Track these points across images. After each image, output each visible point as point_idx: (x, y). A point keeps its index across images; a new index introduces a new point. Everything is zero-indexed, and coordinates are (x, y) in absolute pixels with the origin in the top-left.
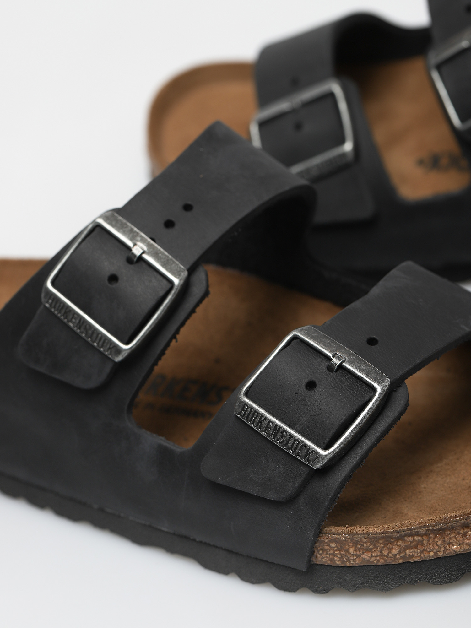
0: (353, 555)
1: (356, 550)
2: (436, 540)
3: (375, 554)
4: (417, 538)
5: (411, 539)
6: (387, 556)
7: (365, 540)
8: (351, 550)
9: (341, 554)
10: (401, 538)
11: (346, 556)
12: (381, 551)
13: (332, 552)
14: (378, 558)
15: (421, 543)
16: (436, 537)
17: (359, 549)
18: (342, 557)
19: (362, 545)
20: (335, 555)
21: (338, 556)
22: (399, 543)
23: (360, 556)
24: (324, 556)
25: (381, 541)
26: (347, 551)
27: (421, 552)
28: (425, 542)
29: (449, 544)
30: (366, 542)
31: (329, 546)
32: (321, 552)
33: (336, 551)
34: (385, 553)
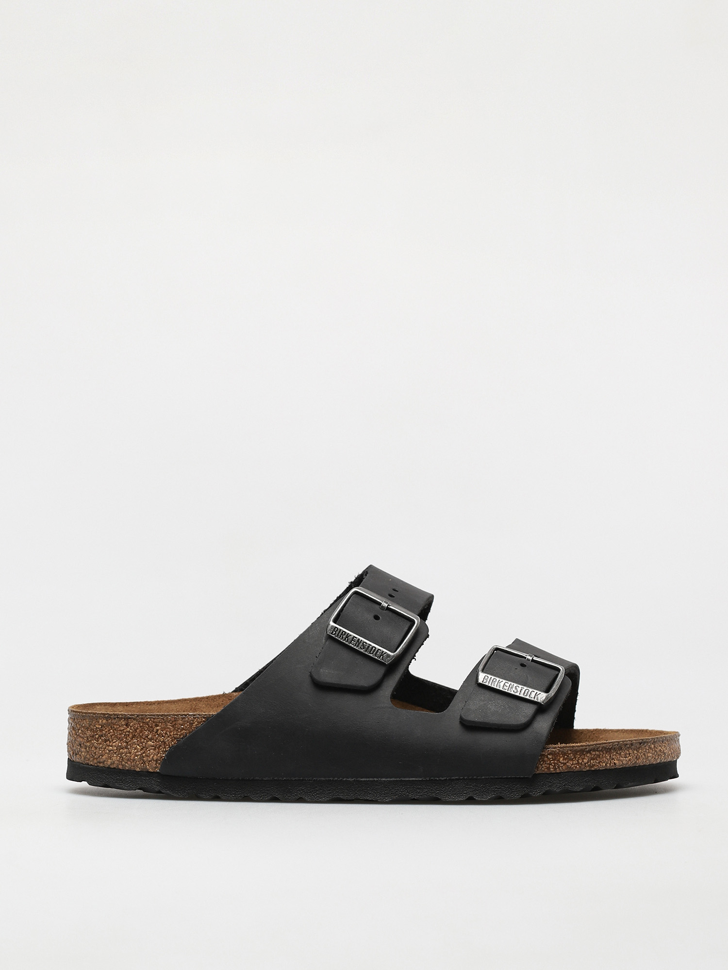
0: (562, 763)
1: (563, 760)
2: (607, 755)
3: (574, 762)
4: (597, 753)
5: (594, 753)
6: (581, 764)
7: (570, 752)
8: (561, 759)
9: (554, 763)
10: (589, 752)
11: (558, 764)
12: (578, 761)
13: (549, 762)
14: (576, 765)
15: (599, 756)
16: (606, 753)
17: (566, 759)
18: (555, 766)
19: (568, 756)
20: (550, 764)
21: (553, 764)
22: (588, 755)
23: (566, 764)
24: (543, 765)
25: (578, 754)
26: (559, 760)
27: (599, 763)
28: (601, 756)
29: (613, 759)
30: (570, 754)
31: (547, 757)
32: (542, 763)
33: (552, 761)
34: (580, 761)
